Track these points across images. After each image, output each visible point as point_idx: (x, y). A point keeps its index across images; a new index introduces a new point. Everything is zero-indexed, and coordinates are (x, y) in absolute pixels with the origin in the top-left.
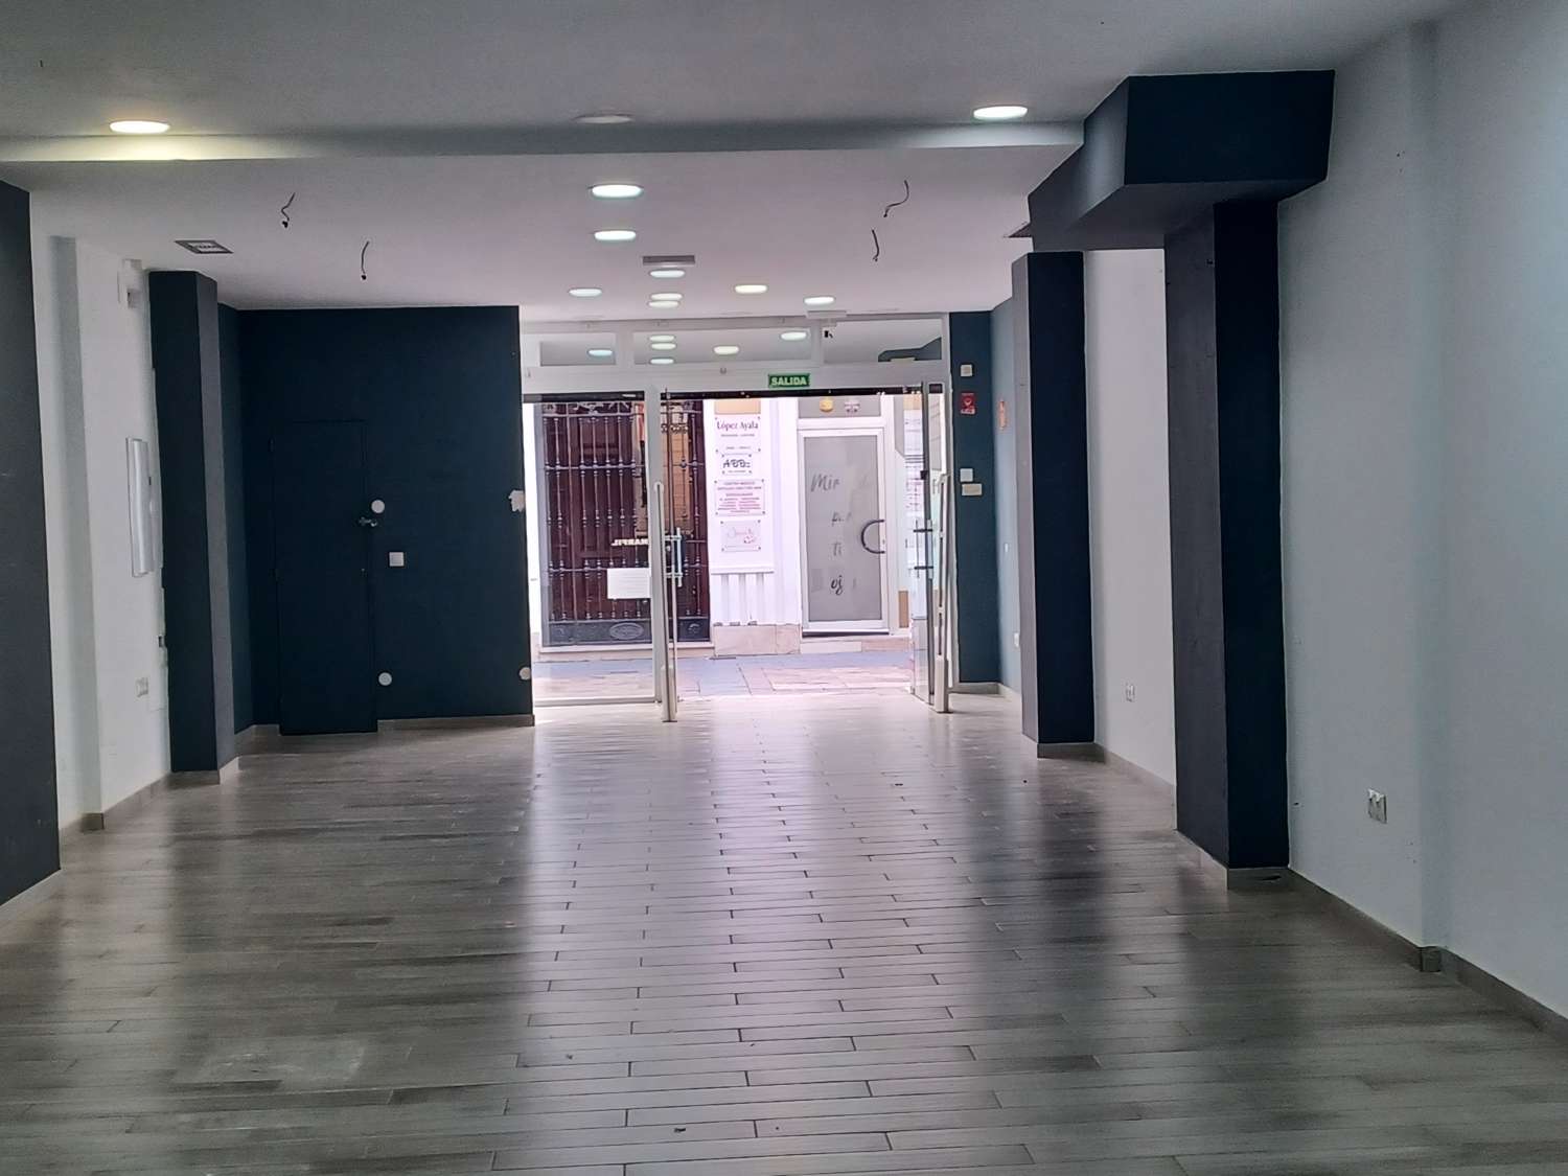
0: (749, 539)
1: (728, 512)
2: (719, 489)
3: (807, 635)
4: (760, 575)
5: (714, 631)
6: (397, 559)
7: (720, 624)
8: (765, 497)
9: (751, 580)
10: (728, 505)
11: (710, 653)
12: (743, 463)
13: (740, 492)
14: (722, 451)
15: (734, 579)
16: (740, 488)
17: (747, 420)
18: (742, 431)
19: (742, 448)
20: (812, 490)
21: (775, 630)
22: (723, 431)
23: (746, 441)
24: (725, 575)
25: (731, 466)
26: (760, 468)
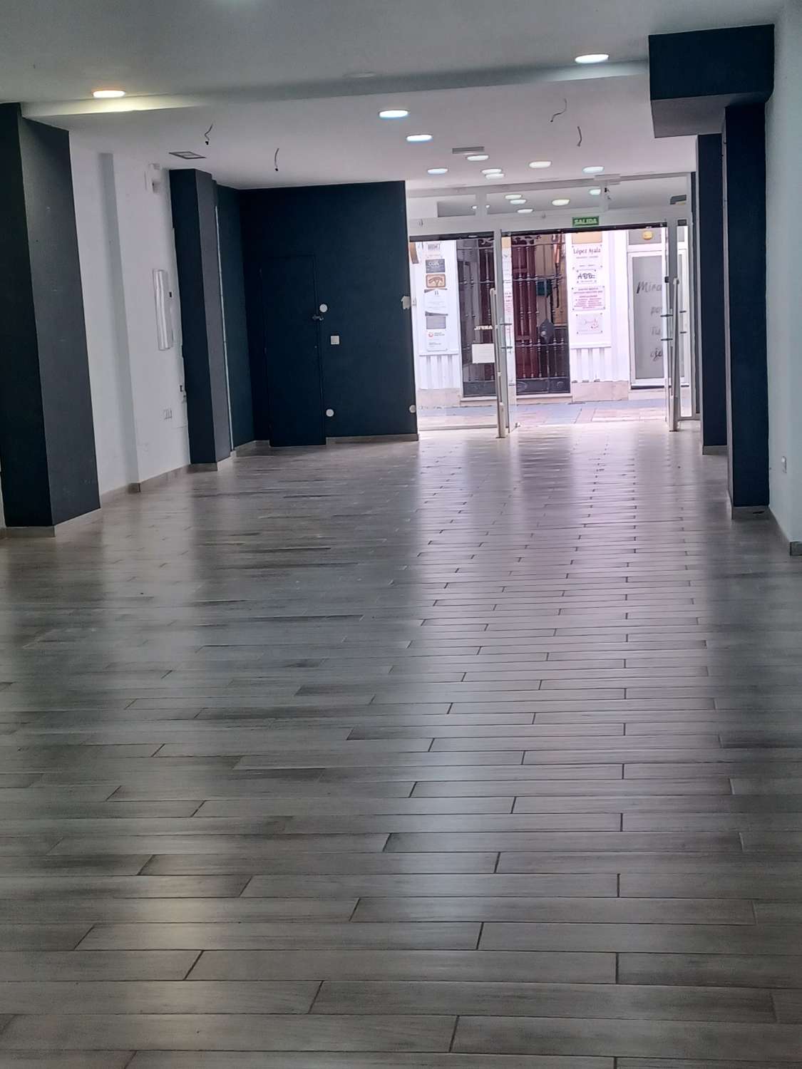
0: (595, 326)
1: (581, 308)
2: (575, 293)
3: (633, 388)
4: (602, 349)
5: (572, 386)
6: (335, 340)
7: (576, 382)
8: (606, 299)
9: (596, 352)
10: (581, 304)
11: (569, 401)
12: (591, 276)
13: (589, 295)
14: (579, 268)
15: (585, 352)
16: (588, 292)
17: (594, 247)
18: (590, 254)
19: (590, 265)
20: (638, 292)
21: (612, 385)
22: (578, 255)
23: (593, 261)
24: (579, 350)
25: (583, 278)
26: (602, 278)
